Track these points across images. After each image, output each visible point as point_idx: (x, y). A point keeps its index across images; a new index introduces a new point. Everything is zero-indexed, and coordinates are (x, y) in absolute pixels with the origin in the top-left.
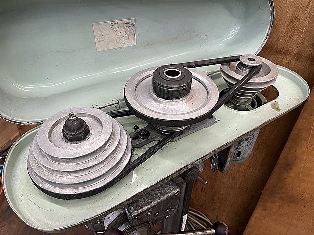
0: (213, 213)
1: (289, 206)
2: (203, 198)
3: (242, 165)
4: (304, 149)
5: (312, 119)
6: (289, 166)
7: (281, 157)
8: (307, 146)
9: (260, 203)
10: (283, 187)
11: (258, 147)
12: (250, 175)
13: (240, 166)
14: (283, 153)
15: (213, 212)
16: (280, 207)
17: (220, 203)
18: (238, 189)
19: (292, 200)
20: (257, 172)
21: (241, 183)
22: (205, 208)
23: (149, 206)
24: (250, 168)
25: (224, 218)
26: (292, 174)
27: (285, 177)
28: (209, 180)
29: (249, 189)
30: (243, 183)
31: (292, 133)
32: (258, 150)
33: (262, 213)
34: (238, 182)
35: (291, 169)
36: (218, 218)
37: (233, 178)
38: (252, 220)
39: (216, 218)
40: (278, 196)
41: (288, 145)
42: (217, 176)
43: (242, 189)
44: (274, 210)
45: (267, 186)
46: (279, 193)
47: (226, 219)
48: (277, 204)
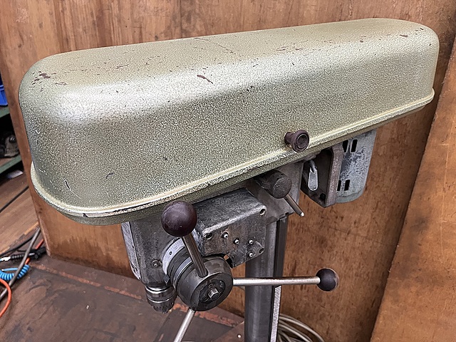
0: (321, 325)
1: (431, 290)
2: (304, 299)
3: (357, 237)
4: (441, 193)
5: (444, 146)
6: (422, 223)
7: (409, 209)
8: (444, 189)
9: (389, 290)
10: (418, 259)
11: (377, 205)
12: (371, 251)
13: (355, 238)
14: (412, 205)
15: (320, 322)
16: (418, 294)
17: (331, 305)
18: (355, 278)
19: (435, 280)
20: (379, 245)
21: (359, 267)
22: (309, 316)
23: (225, 223)
24: (369, 240)
25: (338, 331)
26: (430, 237)
27: (419, 242)
28: (312, 267)
29: (370, 275)
30: (361, 266)
31: (421, 170)
32: (377, 210)
33: (393, 307)
34: (354, 265)
35: (426, 228)
36: (329, 332)
37: (347, 260)
38: (380, 321)
39: (327, 333)
40: (413, 275)
41: (417, 190)
42: (322, 260)
43: (360, 276)
44: (410, 301)
45: (396, 260)
46: (414, 270)
47: (341, 331)
48: (413, 289)
